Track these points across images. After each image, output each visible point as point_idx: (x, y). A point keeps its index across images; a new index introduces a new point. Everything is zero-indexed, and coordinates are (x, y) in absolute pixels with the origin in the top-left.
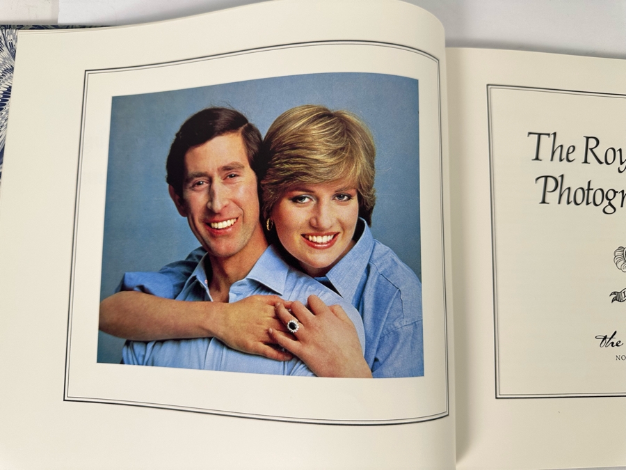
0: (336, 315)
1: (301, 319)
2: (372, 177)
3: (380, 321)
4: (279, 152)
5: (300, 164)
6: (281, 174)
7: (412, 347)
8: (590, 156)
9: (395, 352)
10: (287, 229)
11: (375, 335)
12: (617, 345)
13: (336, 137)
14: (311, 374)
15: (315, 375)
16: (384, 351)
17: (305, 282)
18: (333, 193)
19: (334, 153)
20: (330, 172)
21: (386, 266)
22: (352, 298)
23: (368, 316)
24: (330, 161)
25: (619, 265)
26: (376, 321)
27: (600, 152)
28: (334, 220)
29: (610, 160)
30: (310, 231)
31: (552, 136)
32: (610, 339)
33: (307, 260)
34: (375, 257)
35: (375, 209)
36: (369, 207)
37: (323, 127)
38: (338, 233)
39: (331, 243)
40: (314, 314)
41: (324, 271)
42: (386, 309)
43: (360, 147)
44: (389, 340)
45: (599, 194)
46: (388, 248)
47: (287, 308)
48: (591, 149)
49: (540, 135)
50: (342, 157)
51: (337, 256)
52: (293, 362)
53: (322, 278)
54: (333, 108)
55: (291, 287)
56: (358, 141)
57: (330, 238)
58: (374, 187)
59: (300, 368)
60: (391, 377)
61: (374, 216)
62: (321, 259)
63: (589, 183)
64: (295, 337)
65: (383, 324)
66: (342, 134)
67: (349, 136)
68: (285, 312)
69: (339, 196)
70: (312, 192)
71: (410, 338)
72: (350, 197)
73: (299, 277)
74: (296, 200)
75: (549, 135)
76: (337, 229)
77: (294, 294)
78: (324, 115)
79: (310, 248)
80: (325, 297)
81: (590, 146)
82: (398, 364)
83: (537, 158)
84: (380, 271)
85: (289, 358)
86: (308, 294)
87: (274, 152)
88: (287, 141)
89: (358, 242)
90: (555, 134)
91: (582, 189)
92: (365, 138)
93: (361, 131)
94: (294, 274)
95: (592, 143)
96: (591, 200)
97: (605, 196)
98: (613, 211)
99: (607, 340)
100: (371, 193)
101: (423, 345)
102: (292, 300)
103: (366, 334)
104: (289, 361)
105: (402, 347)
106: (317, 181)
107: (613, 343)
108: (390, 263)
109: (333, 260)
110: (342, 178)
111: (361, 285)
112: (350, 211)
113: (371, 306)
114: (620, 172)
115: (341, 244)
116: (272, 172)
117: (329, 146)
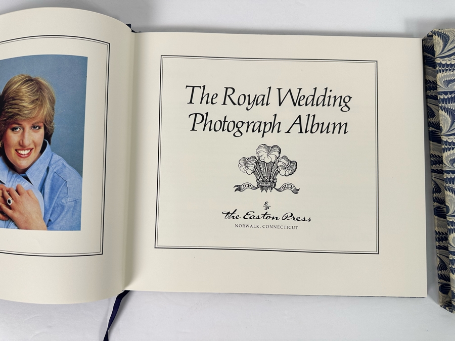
0: (30, 196)
1: (13, 198)
2: (53, 116)
3: (53, 199)
4: (8, 102)
5: (16, 108)
6: (8, 115)
7: (72, 214)
8: (228, 100)
9: (61, 216)
10: (9, 146)
11: (50, 207)
12: (236, 218)
13: (34, 93)
14: (16, 227)
15: (18, 228)
16: (55, 216)
17: (16, 177)
18: (31, 125)
19: (33, 102)
20: (30, 113)
21: (58, 168)
22: (38, 186)
23: (47, 196)
24: (30, 106)
25: (242, 169)
26: (51, 199)
27: (235, 98)
28: (31, 141)
29: (241, 102)
30: (19, 148)
31: (202, 88)
32: (232, 214)
33: (17, 164)
34: (52, 162)
35: (53, 134)
36: (50, 134)
37: (28, 87)
38: (33, 149)
39: (29, 154)
40: (19, 195)
41: (25, 170)
42: (57, 192)
43: (47, 98)
44: (58, 210)
45: (232, 125)
46: (60, 157)
47: (8, 191)
48: (229, 96)
49: (194, 87)
50: (36, 104)
51: (32, 162)
52: (9, 221)
53: (24, 175)
54: (33, 77)
55: (9, 180)
56: (46, 95)
57: (28, 151)
58: (53, 122)
59: (12, 224)
60: (58, 230)
61: (52, 139)
62: (23, 163)
63: (225, 117)
64: (10, 208)
65: (55, 200)
66: (37, 91)
67: (41, 92)
68: (6, 194)
69: (34, 127)
70: (21, 125)
71: (72, 209)
72: (40, 128)
73: (13, 174)
74: (14, 129)
75: (200, 87)
76: (32, 146)
77: (11, 184)
78: (29, 80)
79: (19, 157)
80: (25, 185)
81: (228, 94)
82: (62, 223)
83: (191, 102)
84: (55, 170)
85: (7, 219)
86: (17, 184)
87: (5, 102)
88: (11, 96)
89: (43, 154)
90: (204, 86)
91: (220, 121)
92: (50, 92)
93: (48, 89)
94: (11, 172)
95: (230, 91)
96: (226, 128)
97: (235, 125)
98: (240, 134)
99: (230, 214)
100: (52, 125)
101: (81, 213)
102: (9, 187)
103: (45, 206)
104: (7, 220)
105: (66, 214)
106: (23, 118)
107: (233, 217)
108: (61, 166)
109: (29, 164)
110: (36, 116)
111: (43, 179)
112: (39, 136)
113: (49, 191)
114: (247, 109)
115: (34, 155)
116: (4, 114)
117: (30, 98)
